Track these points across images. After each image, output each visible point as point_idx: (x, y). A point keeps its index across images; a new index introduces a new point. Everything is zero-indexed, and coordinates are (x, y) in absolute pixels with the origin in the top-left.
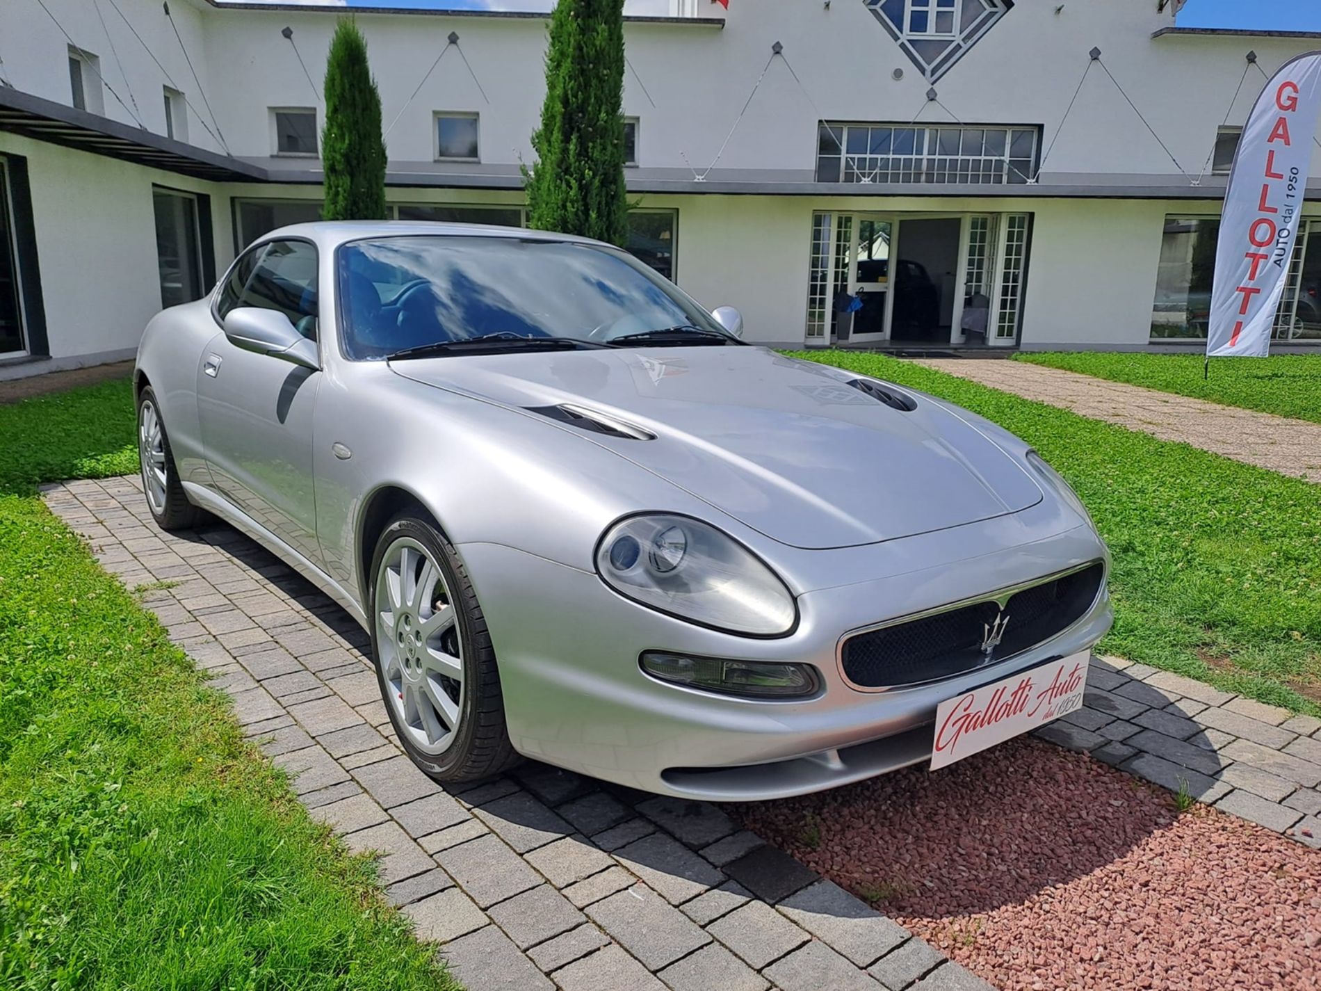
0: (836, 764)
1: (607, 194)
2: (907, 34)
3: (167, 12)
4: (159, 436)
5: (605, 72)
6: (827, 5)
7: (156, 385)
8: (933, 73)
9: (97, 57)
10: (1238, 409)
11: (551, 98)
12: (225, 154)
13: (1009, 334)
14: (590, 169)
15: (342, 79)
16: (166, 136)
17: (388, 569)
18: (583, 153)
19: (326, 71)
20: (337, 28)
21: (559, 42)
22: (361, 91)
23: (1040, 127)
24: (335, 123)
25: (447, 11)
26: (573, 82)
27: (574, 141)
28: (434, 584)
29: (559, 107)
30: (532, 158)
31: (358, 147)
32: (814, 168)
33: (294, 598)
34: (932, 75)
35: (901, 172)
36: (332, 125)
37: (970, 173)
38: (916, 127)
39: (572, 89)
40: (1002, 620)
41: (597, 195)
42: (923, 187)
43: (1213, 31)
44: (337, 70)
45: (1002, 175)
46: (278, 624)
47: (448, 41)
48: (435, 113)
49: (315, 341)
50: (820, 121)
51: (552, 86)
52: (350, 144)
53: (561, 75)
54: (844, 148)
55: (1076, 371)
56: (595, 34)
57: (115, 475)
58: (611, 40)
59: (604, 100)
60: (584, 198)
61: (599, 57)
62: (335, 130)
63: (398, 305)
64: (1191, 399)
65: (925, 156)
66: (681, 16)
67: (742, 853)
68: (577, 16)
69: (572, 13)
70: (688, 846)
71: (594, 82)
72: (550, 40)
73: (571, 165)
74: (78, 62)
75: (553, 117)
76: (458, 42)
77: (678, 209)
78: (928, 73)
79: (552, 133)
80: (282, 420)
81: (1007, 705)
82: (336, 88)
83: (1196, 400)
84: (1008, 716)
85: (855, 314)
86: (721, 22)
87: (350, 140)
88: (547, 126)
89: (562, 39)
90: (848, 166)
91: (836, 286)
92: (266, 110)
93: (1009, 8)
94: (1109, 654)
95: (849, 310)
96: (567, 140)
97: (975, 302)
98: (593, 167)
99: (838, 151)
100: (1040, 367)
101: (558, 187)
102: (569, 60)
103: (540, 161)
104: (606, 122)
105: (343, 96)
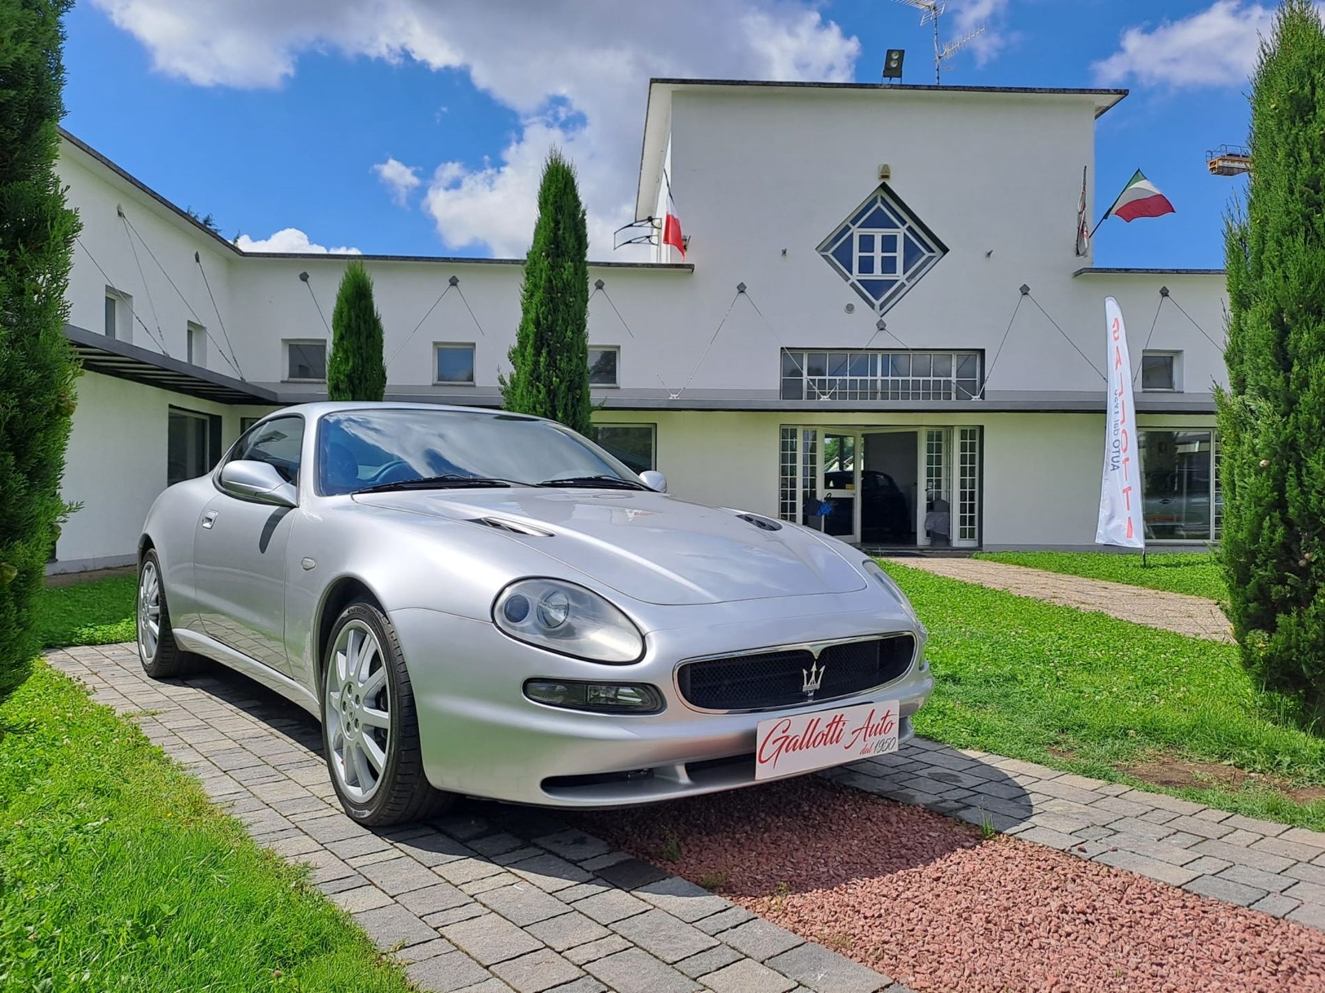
0: (684, 779)
1: (573, 397)
2: (856, 275)
3: (197, 260)
4: (157, 591)
5: (571, 300)
6: (784, 252)
7: (159, 548)
8: (882, 307)
9: (131, 296)
10: (1171, 593)
11: (525, 321)
12: (240, 379)
13: (972, 536)
14: (557, 377)
15: (349, 310)
16: (186, 361)
17: (338, 653)
18: (552, 364)
19: (335, 305)
20: (347, 270)
21: (533, 276)
22: (365, 322)
23: (982, 352)
24: (340, 349)
25: (449, 258)
26: (544, 308)
27: (544, 355)
28: (372, 654)
29: (532, 328)
30: (508, 370)
31: (360, 369)
32: (779, 388)
33: (263, 721)
34: (881, 309)
35: (858, 391)
36: (338, 350)
37: (921, 392)
38: (870, 353)
39: (543, 313)
40: (818, 668)
41: (563, 398)
42: (879, 403)
43: (1127, 270)
44: (345, 304)
45: (951, 394)
46: (246, 736)
47: (449, 284)
48: (435, 344)
49: (296, 485)
50: (782, 348)
51: (526, 311)
52: (353, 367)
53: (534, 302)
54: (805, 372)
55: (1030, 567)
56: (562, 270)
57: (110, 643)
58: (576, 274)
59: (570, 322)
60: (552, 401)
61: (566, 287)
62: (340, 355)
63: (378, 481)
64: (1130, 586)
65: (879, 377)
66: (659, 262)
67: (613, 863)
68: (548, 256)
69: (543, 254)
70: (569, 861)
71: (562, 307)
72: (525, 275)
73: (541, 373)
74: (114, 300)
75: (527, 336)
76: (458, 284)
77: (656, 424)
78: (877, 307)
79: (526, 349)
80: (263, 550)
81: (823, 735)
82: (343, 319)
83: (1135, 587)
84: (825, 744)
85: (825, 516)
86: (691, 267)
87: (354, 363)
88: (522, 344)
89: (535, 274)
90: (809, 387)
91: (804, 493)
92: (280, 341)
93: (945, 254)
94: (969, 748)
95: (819, 514)
96: (538, 354)
97: (936, 506)
98: (560, 375)
99: (802, 375)
100: (997, 564)
101: (530, 392)
102: (541, 290)
103: (515, 372)
104: (572, 339)
105: (350, 326)
